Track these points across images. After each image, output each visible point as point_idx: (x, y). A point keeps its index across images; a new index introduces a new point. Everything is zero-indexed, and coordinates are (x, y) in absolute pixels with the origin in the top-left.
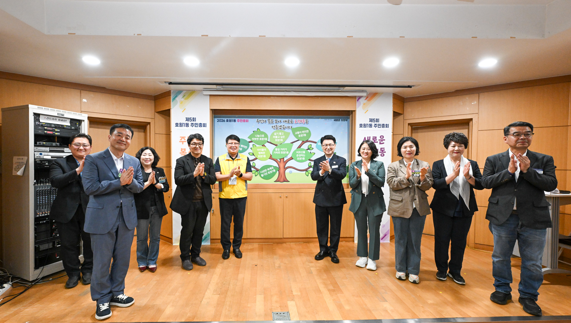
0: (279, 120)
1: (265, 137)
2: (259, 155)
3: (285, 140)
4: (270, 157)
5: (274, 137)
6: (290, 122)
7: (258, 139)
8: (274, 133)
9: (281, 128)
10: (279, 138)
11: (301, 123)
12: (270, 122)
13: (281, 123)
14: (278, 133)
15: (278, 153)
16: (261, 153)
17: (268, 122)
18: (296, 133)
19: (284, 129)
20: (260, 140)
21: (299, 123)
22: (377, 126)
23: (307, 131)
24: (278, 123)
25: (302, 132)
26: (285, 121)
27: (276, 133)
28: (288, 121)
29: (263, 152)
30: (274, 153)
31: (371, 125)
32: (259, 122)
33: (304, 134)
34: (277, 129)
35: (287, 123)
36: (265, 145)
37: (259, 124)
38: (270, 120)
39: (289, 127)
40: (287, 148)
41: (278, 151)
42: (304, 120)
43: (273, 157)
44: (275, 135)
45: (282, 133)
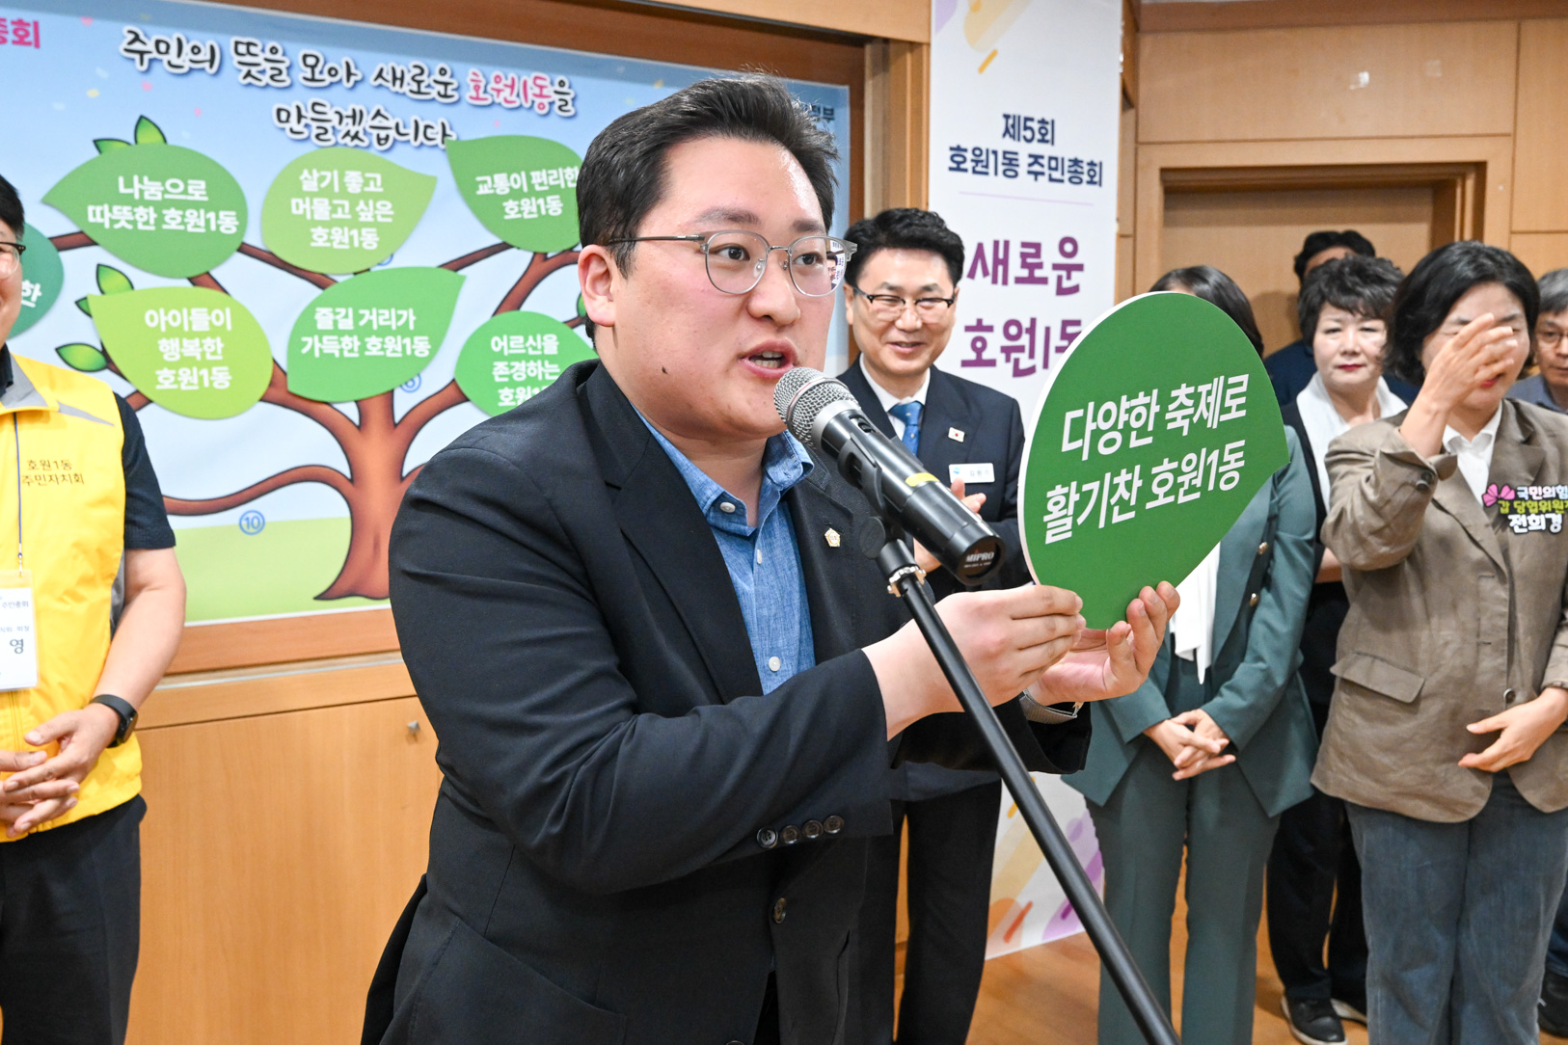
0: (339, 58)
1: (212, 205)
2: (172, 366)
3: (395, 235)
4: (272, 384)
5: (298, 206)
6: (433, 88)
7: (153, 216)
8: (301, 173)
9: (357, 133)
10: (339, 215)
11: (521, 106)
12: (254, 70)
13: (360, 88)
14: (328, 174)
15: (341, 351)
16: (181, 354)
17: (240, 71)
18: (485, 182)
19: (380, 144)
20: (165, 227)
21: (500, 100)
22: (1046, 170)
23: (564, 174)
24: (332, 84)
25: (534, 181)
26: (395, 78)
27: (318, 171)
28: (413, 78)
29: (203, 341)
30: (305, 351)
31: (1014, 162)
32: (155, 55)
33: (549, 198)
34: (317, 136)
35: (404, 94)
36: (215, 273)
37: (148, 71)
38: (253, 49)
39: (427, 127)
40: (411, 311)
41: (343, 336)
42: (546, 83)
43: (294, 386)
44: (305, 188)
45: (368, 175)
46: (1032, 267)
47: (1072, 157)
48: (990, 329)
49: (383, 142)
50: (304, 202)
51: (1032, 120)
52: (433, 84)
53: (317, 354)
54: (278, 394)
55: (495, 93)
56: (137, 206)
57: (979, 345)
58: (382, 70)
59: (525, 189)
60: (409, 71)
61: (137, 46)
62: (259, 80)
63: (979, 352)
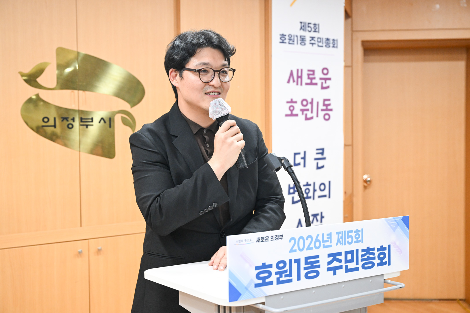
22: (316, 42)
31: (304, 40)
46: (311, 79)
47: (326, 38)
48: (296, 102)
51: (310, 24)
57: (292, 108)
63: (292, 111)
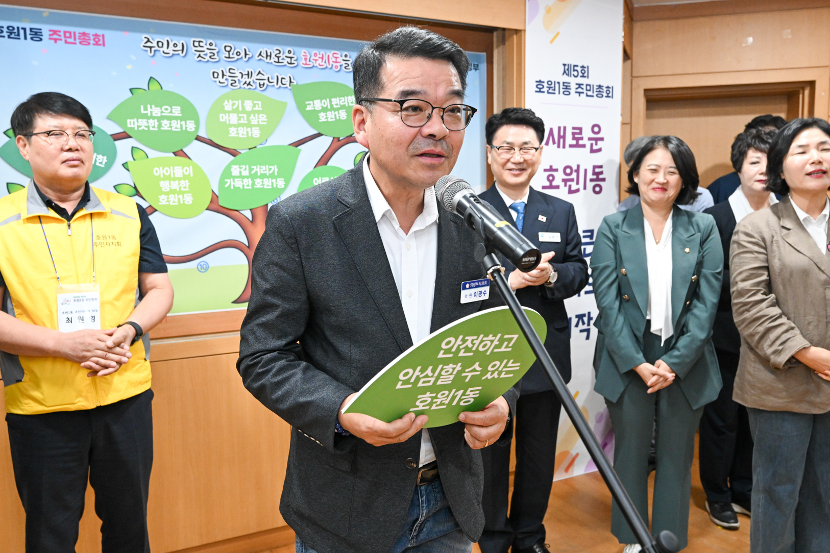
0: (241, 46)
1: (183, 118)
2: (167, 194)
3: (267, 131)
4: (211, 202)
5: (223, 118)
6: (285, 60)
7: (157, 123)
8: (224, 102)
9: (250, 82)
10: (242, 121)
11: (327, 67)
12: (202, 54)
13: (251, 60)
14: (237, 102)
15: (243, 186)
16: (170, 188)
17: (195, 54)
18: (310, 104)
19: (260, 87)
20: (162, 129)
21: (317, 64)
22: (584, 91)
23: (347, 99)
24: (238, 59)
25: (333, 103)
26: (267, 56)
27: (232, 101)
28: (276, 56)
29: (180, 182)
30: (226, 186)
31: (568, 87)
32: (157, 48)
33: (340, 111)
34: (231, 84)
35: (271, 63)
36: (184, 150)
37: (153, 56)
38: (201, 44)
39: (282, 78)
40: (276, 166)
41: (244, 178)
42: (339, 56)
43: (222, 202)
44: (227, 108)
45: (255, 102)
46: (578, 139)
47: (598, 84)
48: (556, 170)
49: (262, 86)
50: (226, 116)
51: (577, 66)
52: (285, 58)
53: (232, 187)
54: (214, 206)
55: (314, 61)
56: (149, 119)
57: (551, 178)
58: (261, 52)
59: (329, 107)
60: (274, 52)
61: (149, 44)
62: (204, 58)
63: (551, 182)
